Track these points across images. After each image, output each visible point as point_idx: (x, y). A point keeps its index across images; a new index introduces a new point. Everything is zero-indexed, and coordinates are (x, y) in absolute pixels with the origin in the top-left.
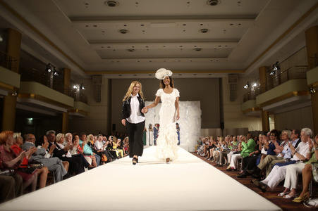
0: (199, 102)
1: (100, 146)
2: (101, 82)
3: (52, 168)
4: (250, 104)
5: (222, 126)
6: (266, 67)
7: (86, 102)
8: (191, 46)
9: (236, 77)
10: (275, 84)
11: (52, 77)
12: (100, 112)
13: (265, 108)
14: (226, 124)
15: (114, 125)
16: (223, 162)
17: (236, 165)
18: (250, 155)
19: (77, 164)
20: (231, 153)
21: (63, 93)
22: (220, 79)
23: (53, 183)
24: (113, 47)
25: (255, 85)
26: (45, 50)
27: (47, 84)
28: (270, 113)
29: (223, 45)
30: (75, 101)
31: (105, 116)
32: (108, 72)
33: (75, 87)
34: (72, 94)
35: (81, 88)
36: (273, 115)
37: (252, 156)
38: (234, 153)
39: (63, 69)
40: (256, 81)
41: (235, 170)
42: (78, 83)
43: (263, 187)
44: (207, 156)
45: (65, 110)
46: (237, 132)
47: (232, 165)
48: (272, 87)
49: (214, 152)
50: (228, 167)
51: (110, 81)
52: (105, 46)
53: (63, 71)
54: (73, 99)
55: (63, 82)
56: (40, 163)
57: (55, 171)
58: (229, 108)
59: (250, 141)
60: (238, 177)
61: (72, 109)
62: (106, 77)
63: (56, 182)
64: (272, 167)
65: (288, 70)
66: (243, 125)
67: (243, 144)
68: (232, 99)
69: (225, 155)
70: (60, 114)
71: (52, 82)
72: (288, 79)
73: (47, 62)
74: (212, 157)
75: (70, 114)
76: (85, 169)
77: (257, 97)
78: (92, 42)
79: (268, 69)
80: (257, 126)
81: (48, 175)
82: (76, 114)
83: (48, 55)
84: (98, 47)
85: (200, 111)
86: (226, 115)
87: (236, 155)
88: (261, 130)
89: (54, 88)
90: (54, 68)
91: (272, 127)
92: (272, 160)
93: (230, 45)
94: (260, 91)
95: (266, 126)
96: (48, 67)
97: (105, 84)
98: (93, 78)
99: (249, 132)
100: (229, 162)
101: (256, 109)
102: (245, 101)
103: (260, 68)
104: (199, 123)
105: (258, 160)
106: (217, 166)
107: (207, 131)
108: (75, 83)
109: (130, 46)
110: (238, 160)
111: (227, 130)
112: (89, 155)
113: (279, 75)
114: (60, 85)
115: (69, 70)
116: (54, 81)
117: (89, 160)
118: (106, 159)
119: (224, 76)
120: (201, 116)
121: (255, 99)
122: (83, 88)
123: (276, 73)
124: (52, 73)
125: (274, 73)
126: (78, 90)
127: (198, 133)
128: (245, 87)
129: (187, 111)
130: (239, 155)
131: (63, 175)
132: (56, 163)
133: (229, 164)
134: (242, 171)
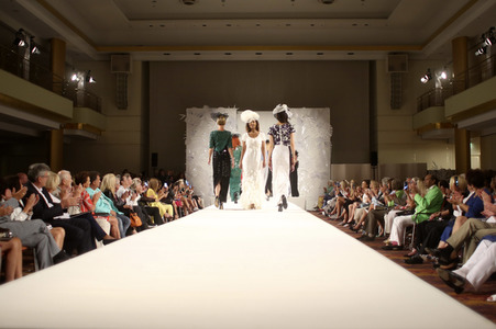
0: (328, 110)
2: (127, 67)
3: (31, 241)
4: (431, 115)
5: (373, 160)
6: (467, 39)
7: (97, 109)
9: (406, 58)
10: (484, 75)
11: (27, 57)
13: (462, 124)
14: (382, 156)
15: (155, 156)
16: (375, 231)
17: (401, 239)
18: (431, 217)
20: (392, 213)
21: (51, 90)
22: (372, 64)
23: (33, 271)
25: (444, 75)
27: (18, 72)
28: (471, 133)
30: (75, 105)
31: (137, 138)
32: (140, 46)
33: (74, 78)
34: (68, 91)
35: (87, 80)
36: (479, 139)
37: (434, 221)
38: (398, 214)
39: (50, 41)
40: (445, 69)
41: (400, 248)
42: (81, 70)
43: (458, 283)
45: (55, 125)
47: (394, 238)
48: (480, 80)
49: (358, 210)
50: (386, 242)
51: (146, 65)
53: (49, 44)
54: (72, 102)
55: (51, 69)
56: (6, 230)
57: (36, 247)
58: (389, 123)
59: (431, 192)
60: (407, 262)
61: (68, 123)
62: (138, 57)
63: (41, 268)
64: (477, 244)
66: (414, 158)
67: (417, 198)
68: (396, 103)
70: (45, 133)
71: (27, 68)
73: (16, 26)
74: (353, 222)
75: (65, 132)
76: (98, 243)
77: (446, 101)
79: (472, 43)
80: (445, 160)
81: (24, 253)
82: (79, 133)
83: (18, 11)
85: (329, 127)
86: (381, 138)
87: (403, 217)
88: (454, 168)
89: (32, 80)
90: (32, 37)
91: (476, 163)
92: (477, 229)
94: (452, 89)
95: (463, 159)
96: (19, 36)
97: (136, 72)
98: (110, 59)
99: (428, 172)
101: (445, 125)
102: (421, 108)
103: (455, 42)
104: (326, 152)
106: (363, 239)
107: (343, 167)
108: (75, 70)
110: (407, 228)
111: (383, 166)
112: (104, 215)
113: (494, 56)
114: (45, 73)
115: (63, 43)
116: (32, 65)
117: (105, 226)
119: (379, 56)
120: (332, 139)
121: (443, 105)
122: (91, 81)
123: (488, 50)
124: (28, 50)
125: (485, 52)
126: (82, 84)
127: (325, 173)
128: (423, 80)
129: (304, 129)
130: (410, 217)
131: (52, 256)
132: (37, 231)
133: (388, 235)
134: (414, 250)
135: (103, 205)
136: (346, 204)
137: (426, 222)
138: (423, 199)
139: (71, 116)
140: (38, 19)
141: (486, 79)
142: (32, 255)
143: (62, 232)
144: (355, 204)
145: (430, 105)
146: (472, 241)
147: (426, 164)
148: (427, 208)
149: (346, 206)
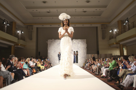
0: (85, 40)
1: (32, 64)
2: (32, 29)
4: (113, 41)
5: (98, 53)
6: (121, 21)
7: (24, 40)
8: (81, 10)
9: (105, 26)
10: (126, 30)
11: (6, 27)
12: (32, 45)
13: (121, 43)
14: (100, 52)
15: (39, 53)
16: (99, 72)
18: (113, 69)
19: (19, 74)
20: (103, 67)
21: (12, 35)
22: (97, 27)
24: (39, 10)
25: (116, 30)
26: (2, 12)
27: (3, 30)
28: (124, 45)
29: (98, 9)
30: (18, 39)
31: (35, 48)
32: (36, 24)
33: (18, 32)
34: (16, 35)
35: (22, 32)
36: (126, 47)
37: (114, 70)
38: (105, 68)
39: (12, 22)
40: (116, 28)
41: (106, 77)
42: (20, 30)
43: (122, 87)
44: (90, 69)
45: (13, 44)
46: (106, 56)
47: (104, 74)
48: (125, 31)
49: (94, 67)
50: (102, 76)
51: (37, 28)
52: (35, 10)
53: (12, 23)
54: (17, 38)
55: (12, 30)
58: (102, 43)
59: (113, 62)
60: (108, 81)
61: (16, 44)
62: (35, 26)
64: (126, 76)
65: (133, 22)
66: (109, 52)
67: (110, 63)
68: (103, 38)
69: (100, 69)
70: (10, 47)
71: (6, 29)
72: (134, 27)
73: (3, 18)
75: (15, 46)
77: (117, 37)
78: (27, 8)
79: (123, 22)
80: (117, 53)
82: (19, 46)
83: (4, 15)
84: (31, 10)
85: (86, 44)
86: (100, 47)
88: (119, 55)
89: (7, 33)
90: (7, 21)
91: (125, 53)
92: (126, 72)
93: (102, 9)
94: (118, 34)
95: (122, 52)
96: (4, 21)
97: (35, 30)
98: (28, 27)
99: (113, 56)
100: (102, 73)
101: (117, 43)
102: (110, 39)
103: (118, 21)
104: (85, 51)
105: (118, 72)
107: (90, 55)
108: (18, 30)
109: (48, 10)
110: (107, 71)
111: (101, 55)
112: (26, 69)
113: (129, 25)
114: (10, 31)
115: (15, 23)
116: (7, 29)
117: (26, 72)
118: (35, 71)
119: (99, 26)
120: (87, 47)
121: (116, 38)
122: (23, 33)
123: (127, 24)
124: (6, 25)
125: (126, 24)
126: (20, 33)
127: (85, 57)
128: (110, 31)
129: (79, 45)
130: (108, 69)
131: (11, 81)
132: (7, 74)
133: (102, 74)
134: (109, 78)
135: (25, 66)
136: (91, 65)
137: (112, 70)
138: (111, 64)
139: (17, 42)
140: (9, 17)
141: (127, 31)
142: (6, 81)
143: (13, 74)
144: (93, 65)
145: (112, 38)
146: (125, 75)
147: (112, 54)
148: (113, 66)
149: (91, 66)
